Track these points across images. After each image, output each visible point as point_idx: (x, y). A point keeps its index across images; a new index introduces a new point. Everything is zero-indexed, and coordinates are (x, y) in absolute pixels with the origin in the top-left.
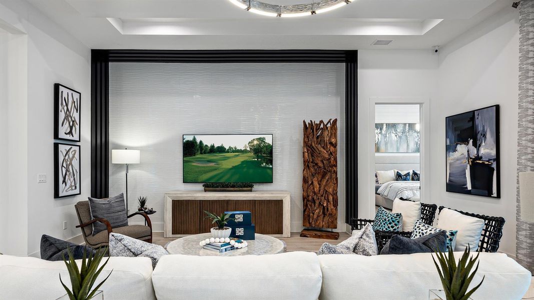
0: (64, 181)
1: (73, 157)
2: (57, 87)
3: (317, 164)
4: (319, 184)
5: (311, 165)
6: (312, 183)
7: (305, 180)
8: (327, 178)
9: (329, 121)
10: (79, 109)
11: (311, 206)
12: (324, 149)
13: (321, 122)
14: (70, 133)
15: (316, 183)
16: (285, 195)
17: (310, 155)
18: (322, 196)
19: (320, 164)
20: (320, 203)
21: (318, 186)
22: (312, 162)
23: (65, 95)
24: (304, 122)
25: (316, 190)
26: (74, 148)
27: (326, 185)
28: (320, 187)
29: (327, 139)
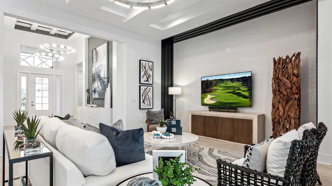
0: (143, 102)
1: (149, 91)
2: (140, 61)
3: (282, 93)
4: (284, 110)
5: (277, 93)
6: (278, 108)
7: (274, 106)
8: (290, 104)
9: (294, 55)
10: (152, 70)
11: (277, 126)
12: (288, 79)
13: (287, 57)
14: (147, 80)
15: (281, 108)
16: (254, 116)
17: (277, 85)
18: (286, 119)
19: (285, 93)
20: (284, 125)
21: (282, 111)
22: (278, 91)
23: (144, 64)
24: (274, 59)
25: (281, 114)
26: (149, 87)
27: (289, 110)
28: (284, 112)
29: (290, 71)
